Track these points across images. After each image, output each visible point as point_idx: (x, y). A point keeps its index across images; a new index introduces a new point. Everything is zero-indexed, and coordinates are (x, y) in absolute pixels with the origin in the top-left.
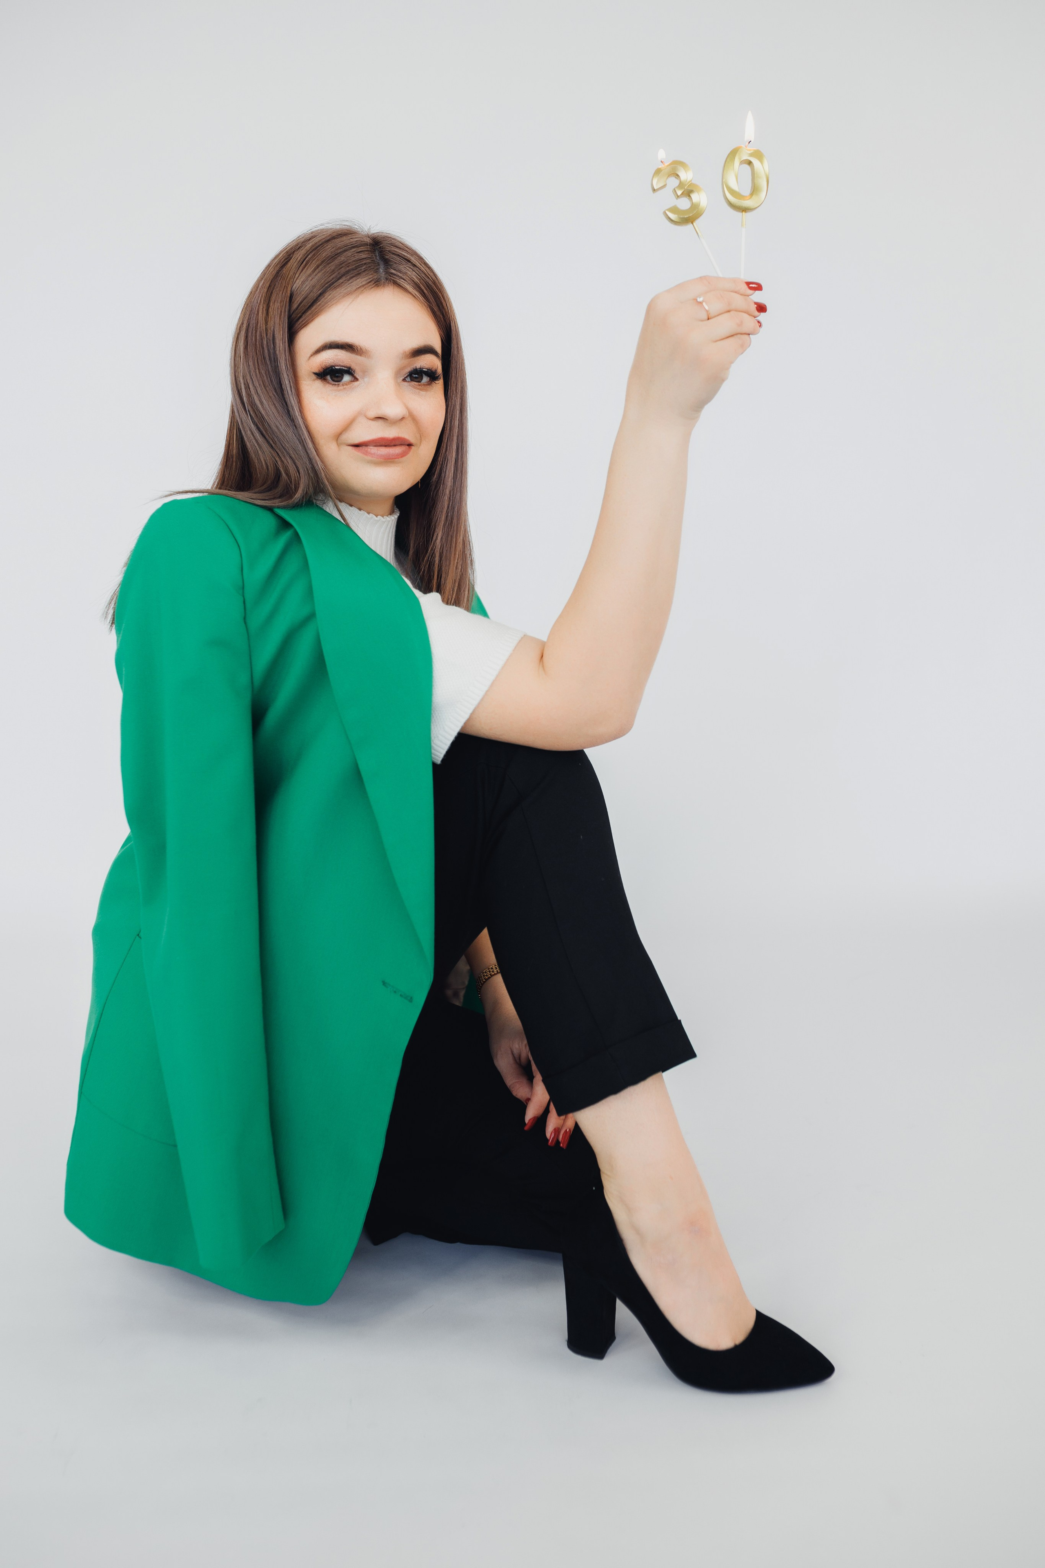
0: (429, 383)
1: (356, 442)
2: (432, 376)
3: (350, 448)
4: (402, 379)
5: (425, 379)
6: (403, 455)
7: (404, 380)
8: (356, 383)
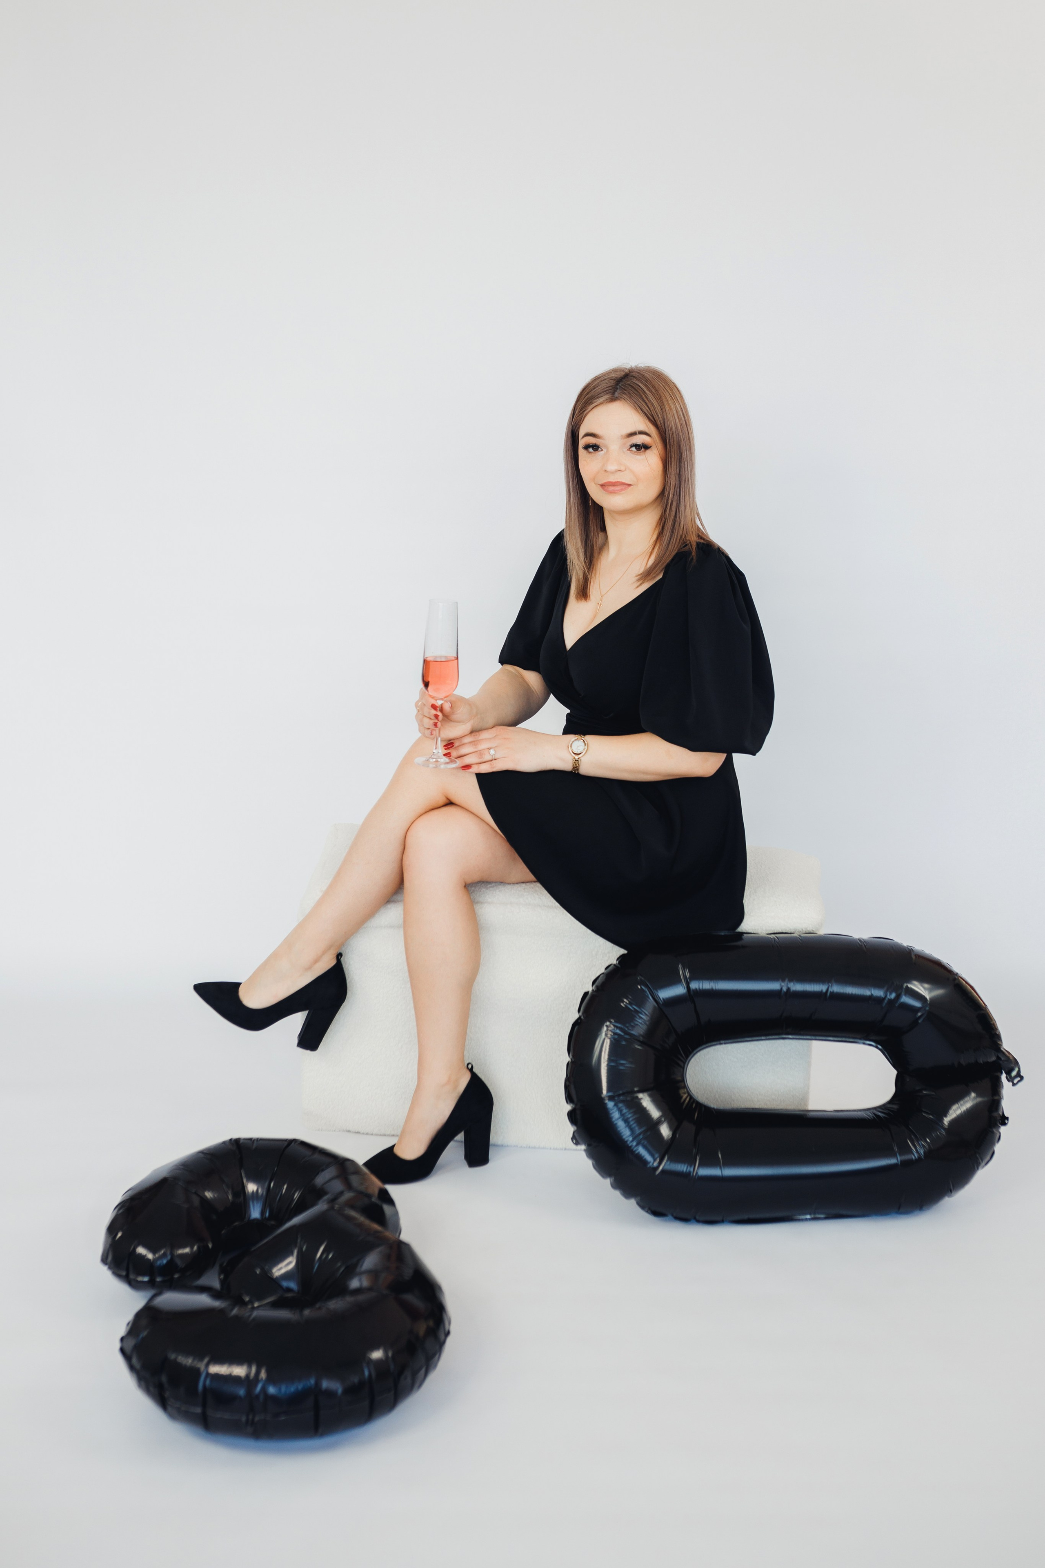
0: (645, 451)
1: (601, 483)
2: (646, 447)
3: (599, 486)
4: (626, 449)
5: (643, 450)
6: (622, 490)
7: (629, 450)
8: (601, 452)
